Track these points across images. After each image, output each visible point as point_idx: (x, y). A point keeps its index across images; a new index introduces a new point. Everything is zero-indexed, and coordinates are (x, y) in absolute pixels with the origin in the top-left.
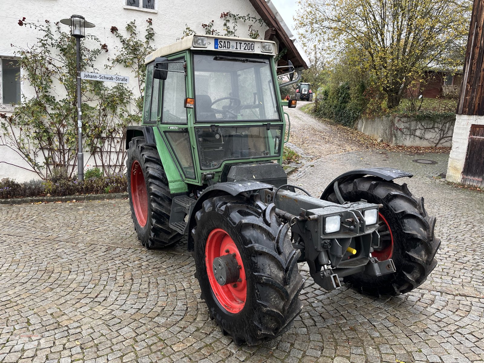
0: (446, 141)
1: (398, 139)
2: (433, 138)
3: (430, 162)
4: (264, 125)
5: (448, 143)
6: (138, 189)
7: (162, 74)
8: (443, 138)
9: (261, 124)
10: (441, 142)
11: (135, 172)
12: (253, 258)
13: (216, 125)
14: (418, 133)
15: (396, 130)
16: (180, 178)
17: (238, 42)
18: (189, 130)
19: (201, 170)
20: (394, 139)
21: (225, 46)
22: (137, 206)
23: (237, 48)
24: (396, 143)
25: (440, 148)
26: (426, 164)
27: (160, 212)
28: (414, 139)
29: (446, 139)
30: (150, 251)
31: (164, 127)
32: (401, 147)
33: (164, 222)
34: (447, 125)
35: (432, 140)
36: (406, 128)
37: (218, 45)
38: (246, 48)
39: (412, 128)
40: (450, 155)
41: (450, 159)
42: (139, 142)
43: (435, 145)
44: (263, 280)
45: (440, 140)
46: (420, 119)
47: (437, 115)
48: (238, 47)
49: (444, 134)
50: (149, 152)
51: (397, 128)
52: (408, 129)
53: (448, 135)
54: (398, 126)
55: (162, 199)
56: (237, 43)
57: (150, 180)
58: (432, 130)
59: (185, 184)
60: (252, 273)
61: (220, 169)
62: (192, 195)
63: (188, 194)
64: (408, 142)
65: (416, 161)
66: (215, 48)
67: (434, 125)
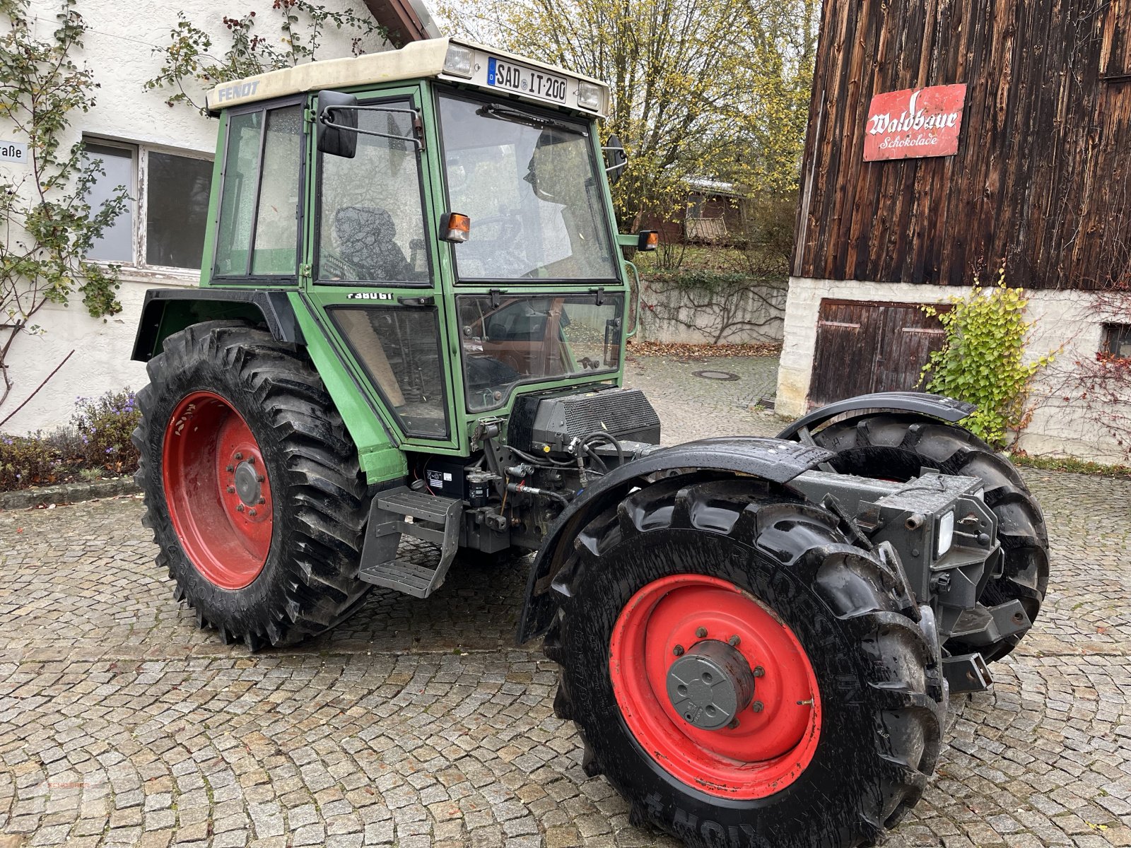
0: (734, 333)
1: (648, 327)
2: (710, 325)
3: (727, 376)
4: (591, 292)
5: (736, 335)
6: (186, 476)
7: (346, 139)
8: (727, 326)
9: (585, 289)
10: (725, 334)
11: (181, 427)
12: (867, 647)
13: (502, 289)
14: (683, 315)
15: (643, 309)
16: (386, 439)
17: (536, 74)
18: (438, 302)
19: (468, 412)
20: (639, 327)
21: (510, 81)
22: (187, 528)
23: (532, 90)
24: (644, 337)
25: (723, 346)
26: (722, 379)
27: (332, 540)
28: (677, 329)
29: (734, 328)
30: (263, 656)
31: (321, 294)
32: (655, 344)
33: (335, 569)
34: (735, 299)
35: (708, 330)
36: (662, 305)
37: (495, 74)
38: (550, 92)
39: (672, 306)
40: (781, 361)
41: (781, 370)
42: (226, 336)
43: (714, 339)
44: (913, 701)
45: (723, 330)
46: (686, 285)
47: (716, 278)
48: (536, 88)
49: (728, 318)
50: (274, 366)
51: (645, 306)
52: (665, 307)
53: (736, 320)
54: (646, 300)
55: (333, 501)
56: (533, 75)
57: (292, 449)
58: (708, 310)
59: (400, 454)
60: (866, 688)
61: (507, 410)
62: (418, 484)
63: (408, 481)
64: (666, 334)
65: (700, 374)
66: (491, 82)
67: (711, 299)
